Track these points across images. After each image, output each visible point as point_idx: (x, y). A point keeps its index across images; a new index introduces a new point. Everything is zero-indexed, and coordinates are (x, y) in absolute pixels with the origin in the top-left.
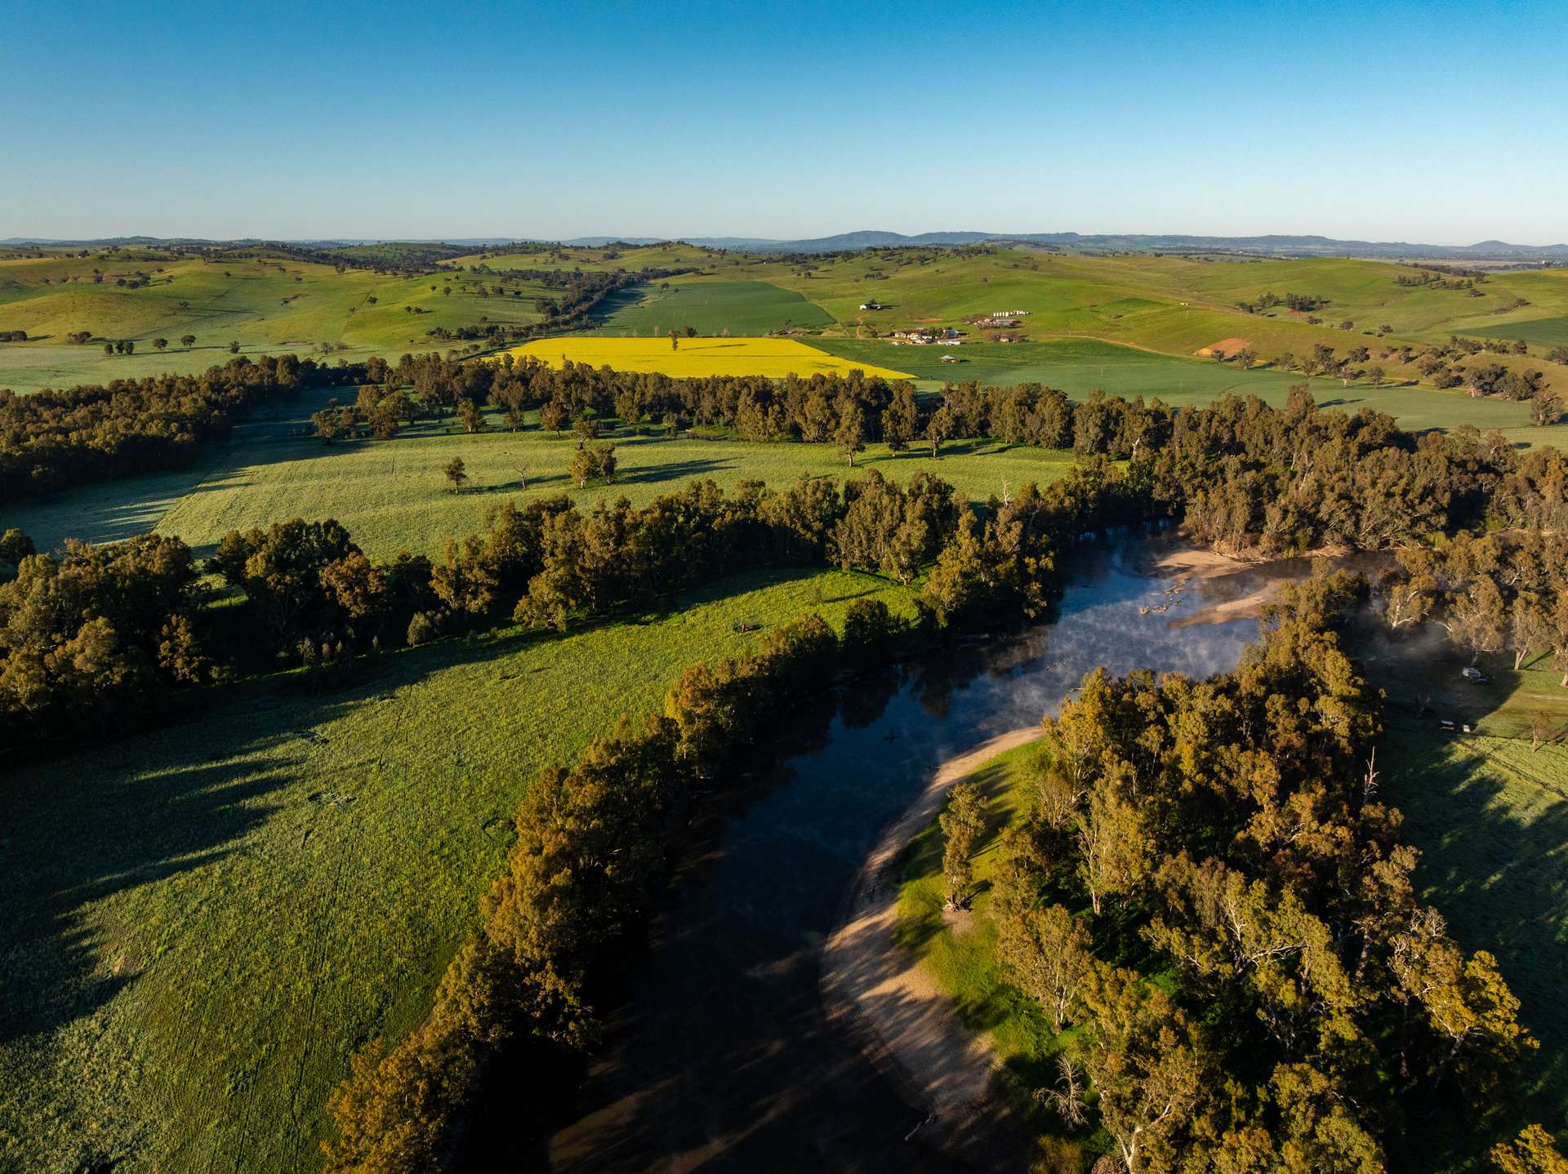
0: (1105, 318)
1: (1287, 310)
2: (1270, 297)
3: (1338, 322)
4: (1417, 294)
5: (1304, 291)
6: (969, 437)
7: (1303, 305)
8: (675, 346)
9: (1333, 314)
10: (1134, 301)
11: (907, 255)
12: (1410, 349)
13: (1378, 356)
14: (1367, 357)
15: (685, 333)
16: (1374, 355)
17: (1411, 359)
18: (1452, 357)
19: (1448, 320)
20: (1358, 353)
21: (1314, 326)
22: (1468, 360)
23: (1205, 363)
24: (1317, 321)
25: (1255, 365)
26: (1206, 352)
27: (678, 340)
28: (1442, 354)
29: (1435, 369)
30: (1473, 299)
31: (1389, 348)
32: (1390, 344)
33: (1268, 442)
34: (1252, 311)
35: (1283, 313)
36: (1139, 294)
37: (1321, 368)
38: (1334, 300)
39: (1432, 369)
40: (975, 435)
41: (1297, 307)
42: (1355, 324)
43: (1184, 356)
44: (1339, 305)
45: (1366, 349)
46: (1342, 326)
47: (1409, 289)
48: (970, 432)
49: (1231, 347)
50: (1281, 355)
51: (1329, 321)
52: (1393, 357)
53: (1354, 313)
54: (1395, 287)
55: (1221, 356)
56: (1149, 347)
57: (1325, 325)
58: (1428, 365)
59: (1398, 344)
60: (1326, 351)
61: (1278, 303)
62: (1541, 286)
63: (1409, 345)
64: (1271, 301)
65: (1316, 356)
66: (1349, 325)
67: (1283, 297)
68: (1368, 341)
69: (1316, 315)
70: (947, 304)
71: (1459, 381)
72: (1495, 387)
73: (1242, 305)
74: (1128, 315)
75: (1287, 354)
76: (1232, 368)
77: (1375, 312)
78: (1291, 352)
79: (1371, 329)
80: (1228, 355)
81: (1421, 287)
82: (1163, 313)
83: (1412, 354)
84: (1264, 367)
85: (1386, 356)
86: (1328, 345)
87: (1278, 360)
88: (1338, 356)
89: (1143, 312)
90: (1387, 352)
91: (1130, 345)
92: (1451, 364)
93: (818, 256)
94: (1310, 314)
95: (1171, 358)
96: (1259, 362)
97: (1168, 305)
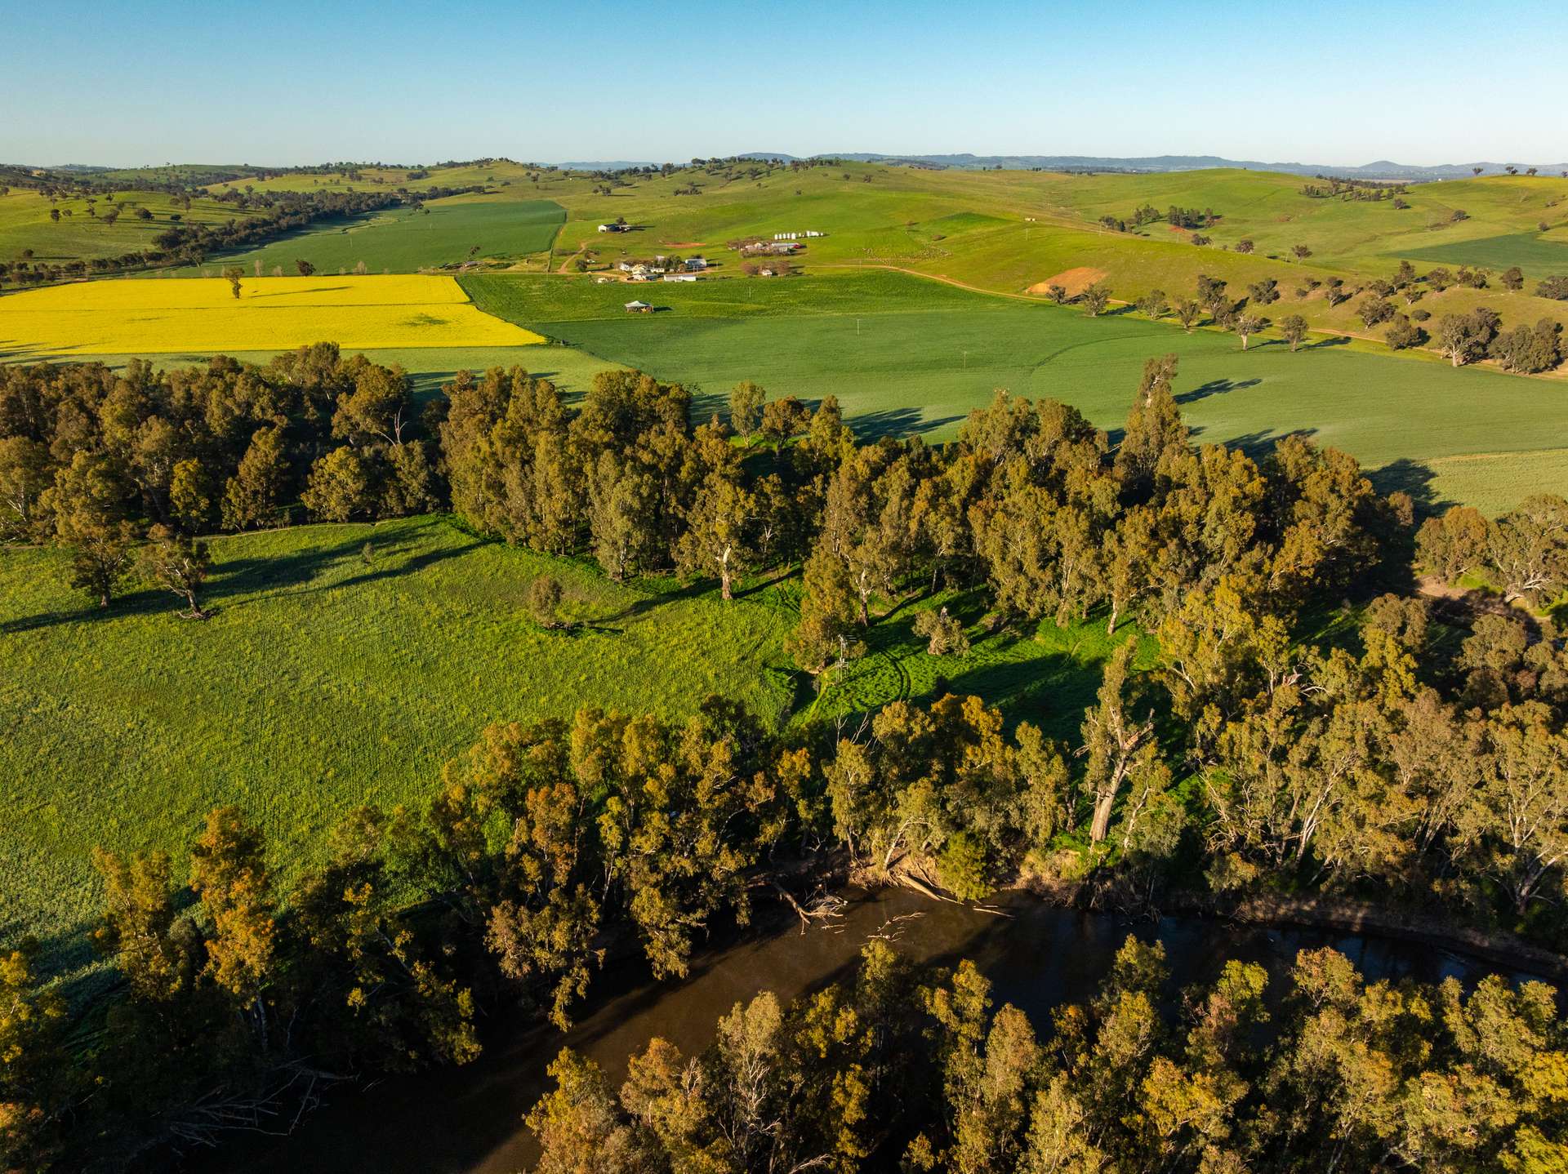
0: (924, 240)
1: (1168, 226)
2: (1147, 211)
3: (1232, 242)
4: (1329, 206)
5: (1189, 203)
6: (409, 512)
7: (1189, 221)
8: (237, 290)
9: (1228, 232)
10: (968, 217)
11: (738, 167)
12: (1340, 283)
13: (1293, 292)
14: (1276, 296)
15: (296, 269)
16: (1285, 290)
17: (1343, 299)
18: (1408, 295)
19: (1374, 238)
20: (1263, 290)
21: (1199, 248)
22: (1432, 300)
23: (1037, 306)
24: (1205, 241)
25: (1108, 308)
26: (1042, 288)
27: (242, 281)
28: (1392, 291)
29: (1383, 316)
30: (1398, 212)
31: (1308, 280)
32: (1309, 275)
33: (1049, 558)
34: (1123, 229)
35: (1162, 232)
36: (977, 207)
37: (1206, 313)
38: (1227, 216)
39: (1381, 315)
40: (421, 509)
41: (1182, 222)
42: (1256, 245)
43: (1011, 295)
44: (1235, 221)
45: (1275, 283)
46: (1239, 248)
47: (1318, 201)
48: (410, 502)
49: (1077, 281)
50: (1147, 294)
51: (1219, 240)
52: (1315, 295)
53: (1253, 231)
54: (1304, 198)
55: (1061, 295)
56: (965, 282)
57: (1214, 246)
58: (1372, 309)
59: (1322, 275)
60: (1215, 286)
61: (1157, 218)
62: (1475, 195)
63: (1339, 275)
64: (1148, 216)
65: (1201, 293)
66: (1248, 245)
67: (1164, 211)
68: (1275, 270)
69: (1202, 233)
70: (732, 224)
71: (1423, 337)
72: (1490, 349)
73: (1109, 221)
74: (957, 236)
75: (1156, 292)
76: (1071, 314)
77: (1281, 228)
78: (1162, 289)
79: (1276, 251)
80: (1070, 293)
81: (1332, 199)
82: (1001, 232)
83: (1345, 290)
84: (1120, 311)
85: (1304, 294)
86: (1217, 276)
87: (1141, 300)
88: (1233, 294)
89: (974, 232)
90: (1307, 288)
91: (941, 279)
92: (1407, 307)
93: (636, 171)
94: (1198, 232)
95: (989, 298)
96: (1115, 303)
97: (1009, 221)
